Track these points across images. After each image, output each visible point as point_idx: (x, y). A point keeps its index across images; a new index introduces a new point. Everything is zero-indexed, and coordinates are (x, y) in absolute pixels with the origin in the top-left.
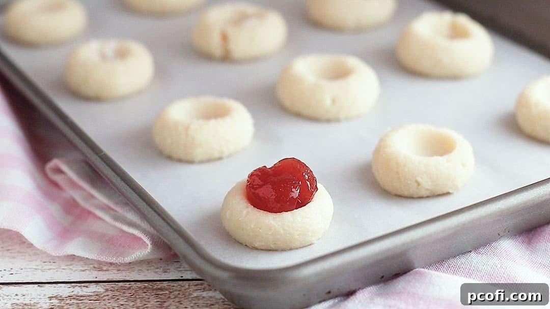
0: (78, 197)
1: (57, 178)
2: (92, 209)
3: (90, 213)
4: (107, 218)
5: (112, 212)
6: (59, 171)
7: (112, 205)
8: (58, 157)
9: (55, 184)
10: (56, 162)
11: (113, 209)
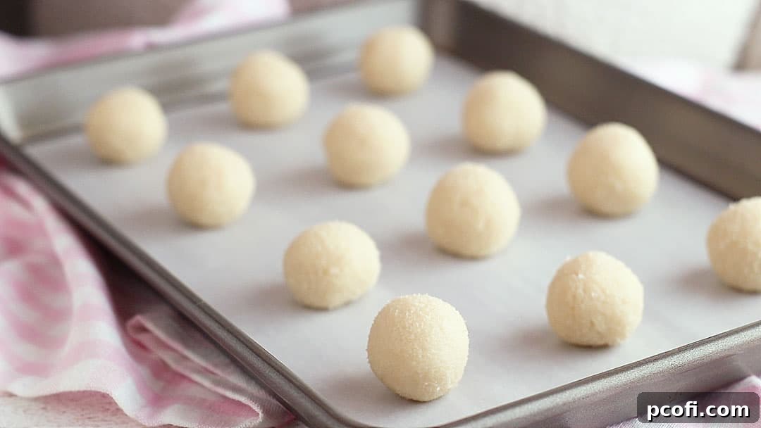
0: (168, 358)
1: (143, 338)
2: (187, 373)
3: (183, 377)
4: (207, 383)
5: (212, 376)
6: (143, 329)
7: (211, 368)
8: (141, 312)
9: (141, 346)
10: (140, 319)
11: (212, 373)
